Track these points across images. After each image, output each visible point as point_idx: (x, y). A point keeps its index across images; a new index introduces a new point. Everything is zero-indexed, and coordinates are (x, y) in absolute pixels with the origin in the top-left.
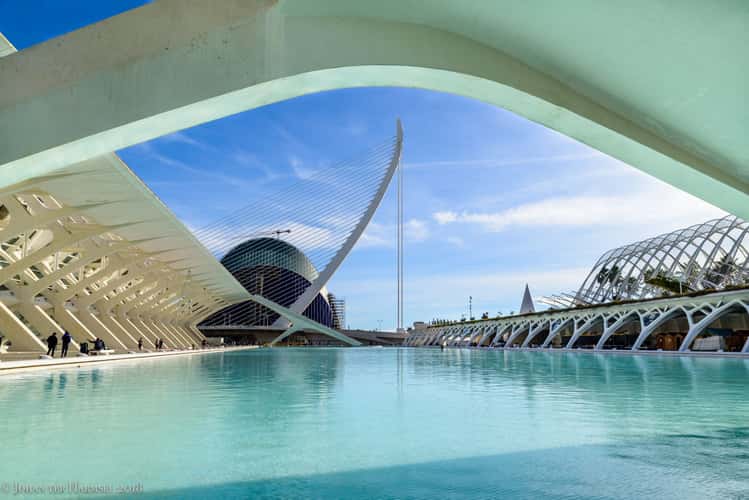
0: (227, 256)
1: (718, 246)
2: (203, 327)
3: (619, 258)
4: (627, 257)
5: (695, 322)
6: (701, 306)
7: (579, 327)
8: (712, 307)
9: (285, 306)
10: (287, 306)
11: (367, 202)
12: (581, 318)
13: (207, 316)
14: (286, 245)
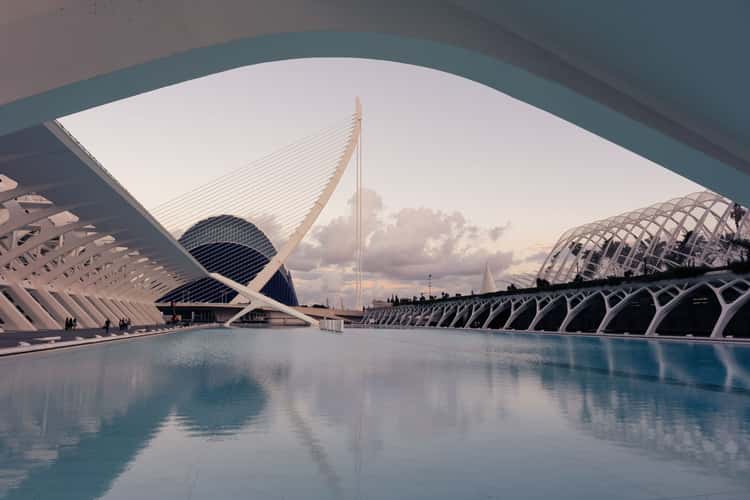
0: (186, 233)
1: (680, 225)
2: (161, 304)
3: (581, 237)
4: (588, 236)
5: (662, 304)
6: (667, 288)
7: (541, 308)
8: (678, 289)
9: (243, 284)
10: (245, 283)
11: (325, 180)
12: (543, 299)
13: (167, 292)
14: (245, 222)
